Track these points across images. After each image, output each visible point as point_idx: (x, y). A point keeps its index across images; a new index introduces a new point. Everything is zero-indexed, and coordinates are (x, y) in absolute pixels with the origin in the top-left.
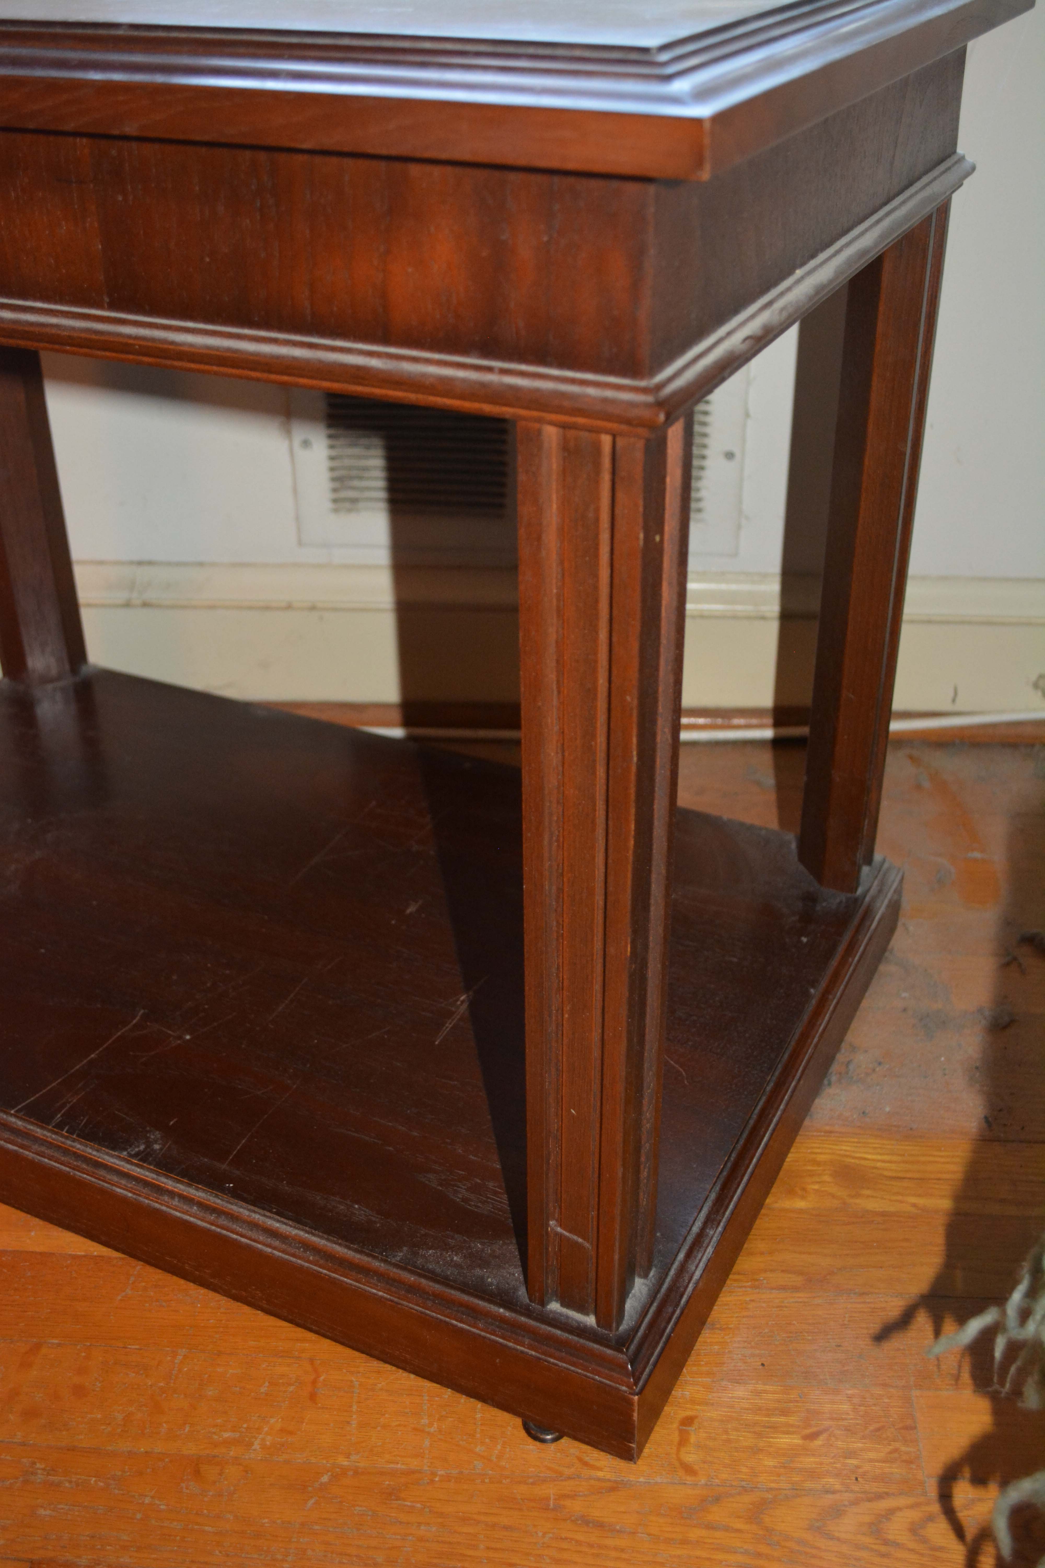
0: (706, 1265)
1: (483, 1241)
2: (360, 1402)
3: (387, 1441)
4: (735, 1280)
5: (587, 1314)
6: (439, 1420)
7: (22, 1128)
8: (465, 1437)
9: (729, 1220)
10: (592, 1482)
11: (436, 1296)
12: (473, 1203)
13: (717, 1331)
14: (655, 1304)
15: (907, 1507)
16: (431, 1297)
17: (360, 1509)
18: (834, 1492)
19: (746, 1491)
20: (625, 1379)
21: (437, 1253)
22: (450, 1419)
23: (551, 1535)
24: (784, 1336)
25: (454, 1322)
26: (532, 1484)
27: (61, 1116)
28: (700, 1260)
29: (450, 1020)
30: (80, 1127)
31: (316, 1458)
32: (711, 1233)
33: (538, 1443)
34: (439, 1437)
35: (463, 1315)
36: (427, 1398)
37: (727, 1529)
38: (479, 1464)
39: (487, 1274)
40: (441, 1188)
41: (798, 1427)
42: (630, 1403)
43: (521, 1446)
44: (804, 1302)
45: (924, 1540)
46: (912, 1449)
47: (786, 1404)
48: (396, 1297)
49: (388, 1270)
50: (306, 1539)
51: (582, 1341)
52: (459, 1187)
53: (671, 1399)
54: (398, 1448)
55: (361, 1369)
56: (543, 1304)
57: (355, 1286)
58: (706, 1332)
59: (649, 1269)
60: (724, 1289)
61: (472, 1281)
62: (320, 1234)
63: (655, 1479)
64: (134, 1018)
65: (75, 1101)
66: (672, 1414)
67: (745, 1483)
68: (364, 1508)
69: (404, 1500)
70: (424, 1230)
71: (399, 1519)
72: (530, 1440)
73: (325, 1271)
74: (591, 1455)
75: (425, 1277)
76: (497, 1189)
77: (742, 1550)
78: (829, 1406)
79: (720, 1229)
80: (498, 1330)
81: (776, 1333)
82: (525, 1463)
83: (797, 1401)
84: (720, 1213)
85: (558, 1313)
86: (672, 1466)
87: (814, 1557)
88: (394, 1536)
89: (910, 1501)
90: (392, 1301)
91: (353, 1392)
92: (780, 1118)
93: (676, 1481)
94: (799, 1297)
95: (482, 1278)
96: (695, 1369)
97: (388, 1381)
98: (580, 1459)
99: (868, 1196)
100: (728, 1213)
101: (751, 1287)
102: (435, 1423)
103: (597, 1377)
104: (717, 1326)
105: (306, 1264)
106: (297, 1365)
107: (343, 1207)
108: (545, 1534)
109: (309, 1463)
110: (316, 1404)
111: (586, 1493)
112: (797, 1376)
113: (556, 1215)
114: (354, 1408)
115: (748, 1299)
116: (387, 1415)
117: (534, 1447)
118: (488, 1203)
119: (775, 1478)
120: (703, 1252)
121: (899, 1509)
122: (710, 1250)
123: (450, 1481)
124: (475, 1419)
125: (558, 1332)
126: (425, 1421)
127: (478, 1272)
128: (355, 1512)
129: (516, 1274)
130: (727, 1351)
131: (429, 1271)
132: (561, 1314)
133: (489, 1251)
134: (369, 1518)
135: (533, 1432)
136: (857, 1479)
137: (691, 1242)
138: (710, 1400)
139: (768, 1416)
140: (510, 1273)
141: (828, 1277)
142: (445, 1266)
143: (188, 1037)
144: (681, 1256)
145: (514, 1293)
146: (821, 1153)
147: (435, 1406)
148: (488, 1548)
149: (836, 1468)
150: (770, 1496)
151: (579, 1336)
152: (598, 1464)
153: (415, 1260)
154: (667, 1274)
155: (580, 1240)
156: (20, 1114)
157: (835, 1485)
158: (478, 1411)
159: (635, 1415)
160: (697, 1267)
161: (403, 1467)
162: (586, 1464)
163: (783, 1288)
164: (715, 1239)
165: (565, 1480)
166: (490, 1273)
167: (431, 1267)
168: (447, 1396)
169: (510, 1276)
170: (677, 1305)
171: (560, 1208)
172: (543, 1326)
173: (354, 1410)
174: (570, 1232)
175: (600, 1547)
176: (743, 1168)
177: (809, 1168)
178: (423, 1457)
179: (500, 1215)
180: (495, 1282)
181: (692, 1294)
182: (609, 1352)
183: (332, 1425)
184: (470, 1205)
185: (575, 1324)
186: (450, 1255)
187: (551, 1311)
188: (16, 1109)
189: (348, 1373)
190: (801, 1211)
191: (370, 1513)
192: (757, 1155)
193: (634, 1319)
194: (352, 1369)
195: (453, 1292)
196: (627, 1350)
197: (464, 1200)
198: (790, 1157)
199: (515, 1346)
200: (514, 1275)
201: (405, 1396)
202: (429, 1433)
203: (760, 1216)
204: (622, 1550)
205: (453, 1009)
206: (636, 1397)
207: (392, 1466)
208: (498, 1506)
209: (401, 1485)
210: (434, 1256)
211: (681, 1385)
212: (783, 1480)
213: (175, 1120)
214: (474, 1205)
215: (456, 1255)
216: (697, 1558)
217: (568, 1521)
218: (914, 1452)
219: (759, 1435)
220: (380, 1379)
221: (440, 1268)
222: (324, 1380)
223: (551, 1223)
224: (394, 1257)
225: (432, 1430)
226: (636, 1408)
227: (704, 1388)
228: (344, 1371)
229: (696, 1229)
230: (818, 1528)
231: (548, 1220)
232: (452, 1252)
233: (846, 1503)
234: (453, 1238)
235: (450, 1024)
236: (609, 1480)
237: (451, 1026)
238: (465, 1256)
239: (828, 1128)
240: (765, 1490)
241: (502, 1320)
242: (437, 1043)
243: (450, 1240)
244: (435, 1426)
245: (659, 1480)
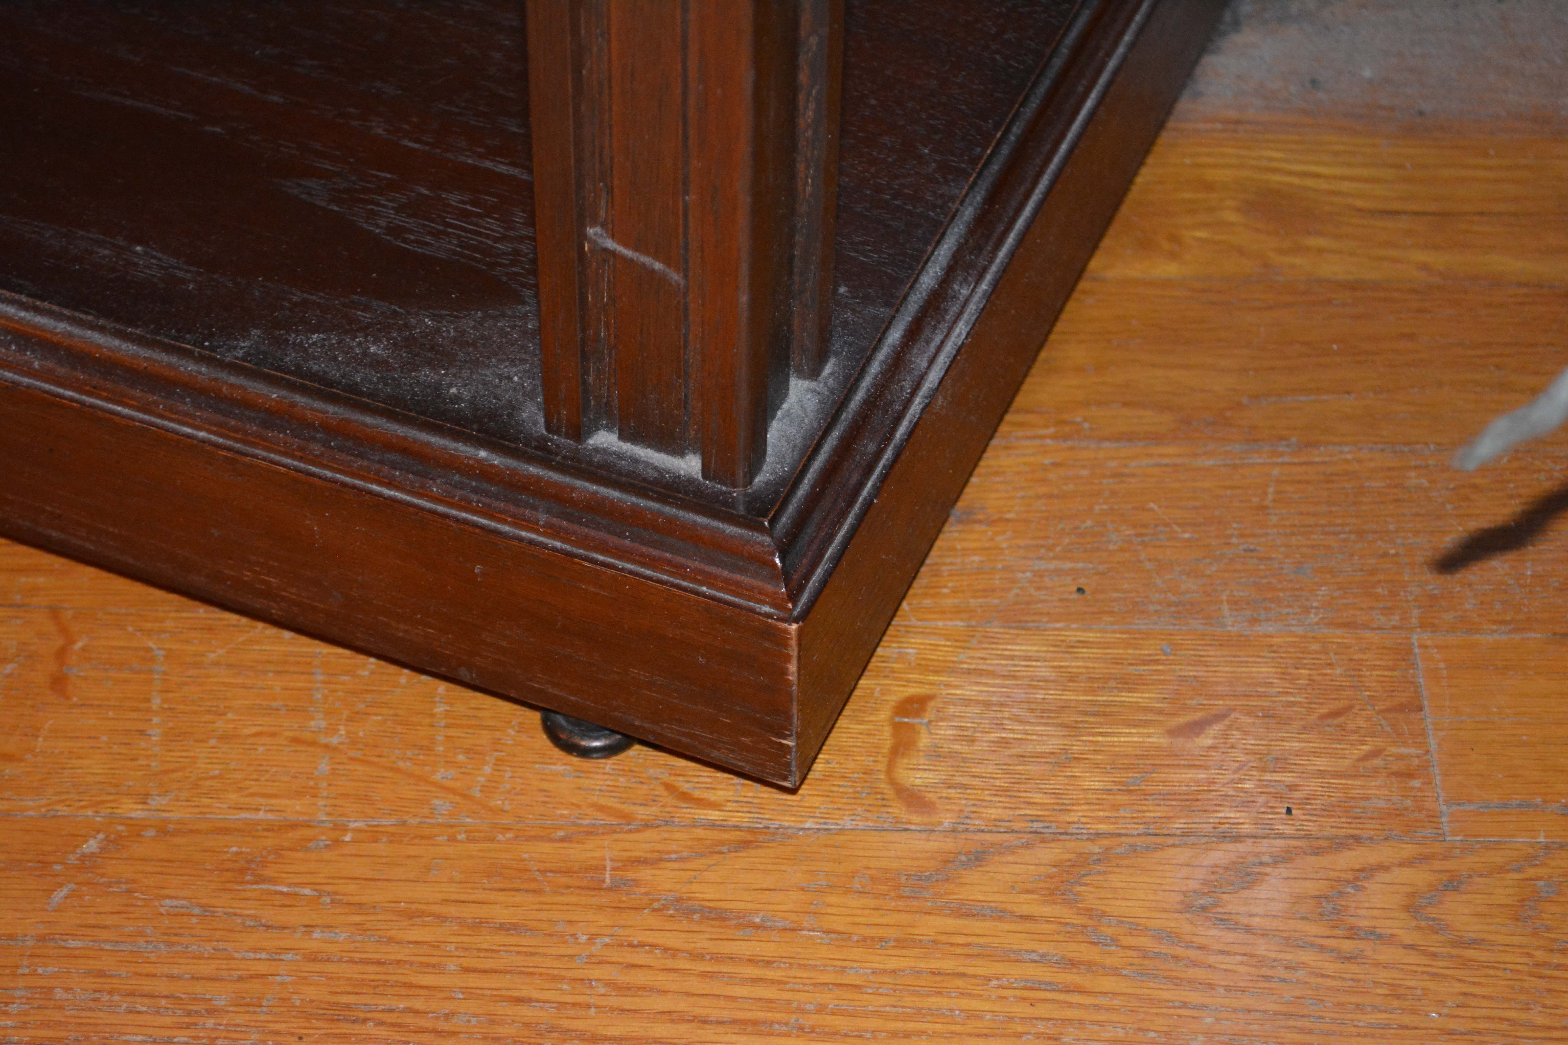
0: (954, 360)
1: (437, 312)
2: (166, 691)
3: (233, 765)
4: (1021, 425)
5: (680, 453)
6: (349, 720)
8: (409, 753)
9: (1005, 269)
10: (700, 833)
11: (331, 430)
12: (412, 237)
13: (977, 527)
14: (836, 434)
15: (1401, 865)
16: (319, 435)
17: (175, 903)
18: (1238, 838)
19: (1043, 841)
20: (770, 588)
21: (330, 339)
22: (375, 718)
23: (607, 940)
24: (1127, 533)
25: (375, 487)
26: (562, 840)
28: (939, 349)
31: (69, 806)
32: (965, 292)
33: (575, 760)
34: (352, 753)
35: (395, 469)
36: (321, 678)
37: (1000, 914)
38: (442, 805)
39: (448, 380)
40: (336, 208)
41: (1160, 712)
42: (781, 639)
43: (537, 766)
44: (1175, 465)
45: (1437, 927)
46: (1413, 751)
47: (1132, 667)
48: (236, 440)
49: (216, 380)
50: (49, 969)
51: (668, 510)
52: (378, 204)
53: (874, 663)
54: (257, 780)
55: (169, 624)
56: (579, 433)
57: (141, 421)
58: (953, 528)
59: (821, 358)
60: (994, 442)
61: (415, 394)
62: (55, 308)
63: (840, 822)
66: (877, 694)
67: (1041, 825)
68: (184, 902)
69: (273, 881)
70: (299, 294)
71: (263, 921)
72: (557, 753)
73: (69, 393)
74: (696, 780)
75: (303, 390)
76: (468, 207)
77: (1034, 956)
78: (1227, 669)
79: (984, 286)
80: (475, 498)
81: (1110, 527)
82: (547, 799)
83: (1157, 662)
84: (985, 252)
85: (612, 453)
86: (879, 796)
87: (1195, 964)
88: (252, 955)
89: (1408, 850)
90: (229, 449)
91: (151, 672)
92: (1124, 59)
93: (886, 826)
94: (1161, 456)
95: (437, 386)
96: (927, 602)
97: (232, 646)
98: (670, 788)
99: (1320, 251)
100: (1002, 254)
101: (1054, 437)
102: (341, 728)
103: (704, 588)
104: (980, 517)
105: (26, 380)
106: (19, 622)
107: (106, 252)
108: (592, 938)
109: (54, 817)
110: (68, 698)
111: (685, 854)
112: (1156, 611)
113: (602, 213)
114: (156, 702)
115: (1047, 461)
116: (230, 716)
117: (568, 768)
118: (448, 234)
119: (1107, 814)
120: (945, 331)
121: (1383, 868)
122: (961, 329)
123: (376, 841)
124: (432, 715)
125: (615, 494)
126: (319, 722)
127: (427, 374)
128: (162, 910)
129: (516, 379)
130: (1000, 566)
131: (313, 376)
132: (620, 456)
133: (452, 333)
134: (194, 920)
135: (563, 736)
136: (1289, 811)
137: (916, 306)
138: (962, 663)
139: (1092, 691)
140: (501, 377)
141: (1228, 414)
142: (348, 365)
144: (895, 335)
145: (510, 415)
146: (1215, 166)
147: (340, 693)
148: (466, 970)
149: (1245, 791)
150: (1096, 850)
151: (662, 499)
152: (712, 796)
153: (279, 354)
154: (862, 372)
155: (658, 266)
157: (1242, 824)
158: (437, 699)
159: (793, 667)
160: (932, 362)
161: (270, 816)
162: (685, 797)
163: (1129, 437)
164: (972, 307)
165: (638, 831)
166: (454, 375)
167: (316, 367)
168: (366, 673)
169: (500, 381)
170: (888, 440)
171: (610, 191)
172: (578, 483)
173: (154, 707)
174: (636, 249)
175: (717, 958)
176: (1038, 161)
177: (1188, 195)
178: (314, 796)
179: (475, 259)
180: (466, 394)
181: (919, 418)
182: (730, 529)
183: (104, 738)
184: (404, 241)
185: (652, 474)
186: (360, 344)
187: (597, 450)
189: (139, 634)
190: (1167, 283)
191: (197, 911)
192: (1071, 136)
193: (788, 461)
194: (149, 625)
195: (369, 420)
196: (772, 522)
197: (391, 230)
198: (1145, 176)
199: (517, 532)
200: (510, 378)
201: (271, 675)
202: (326, 746)
203: (1075, 295)
204: (768, 964)
206: (794, 626)
207: (244, 815)
208: (487, 886)
209: (264, 853)
210: (323, 346)
211: (896, 636)
212: (1125, 817)
214: (417, 242)
215: (374, 343)
216: (934, 973)
217: (646, 911)
218: (1418, 757)
219: (1073, 729)
220: (213, 642)
221: (339, 370)
222: (84, 649)
223: (590, 231)
224: (229, 350)
225: (334, 740)
226: (794, 651)
227: (948, 640)
228: (130, 629)
229: (928, 280)
230: (1204, 908)
231: (582, 226)
232: (366, 336)
233: (1266, 859)
234: (366, 308)
236: (737, 828)
238: (395, 344)
239: (1232, 114)
240: (1085, 837)
241: (486, 473)
243: (359, 313)
244: (343, 732)
245: (848, 824)
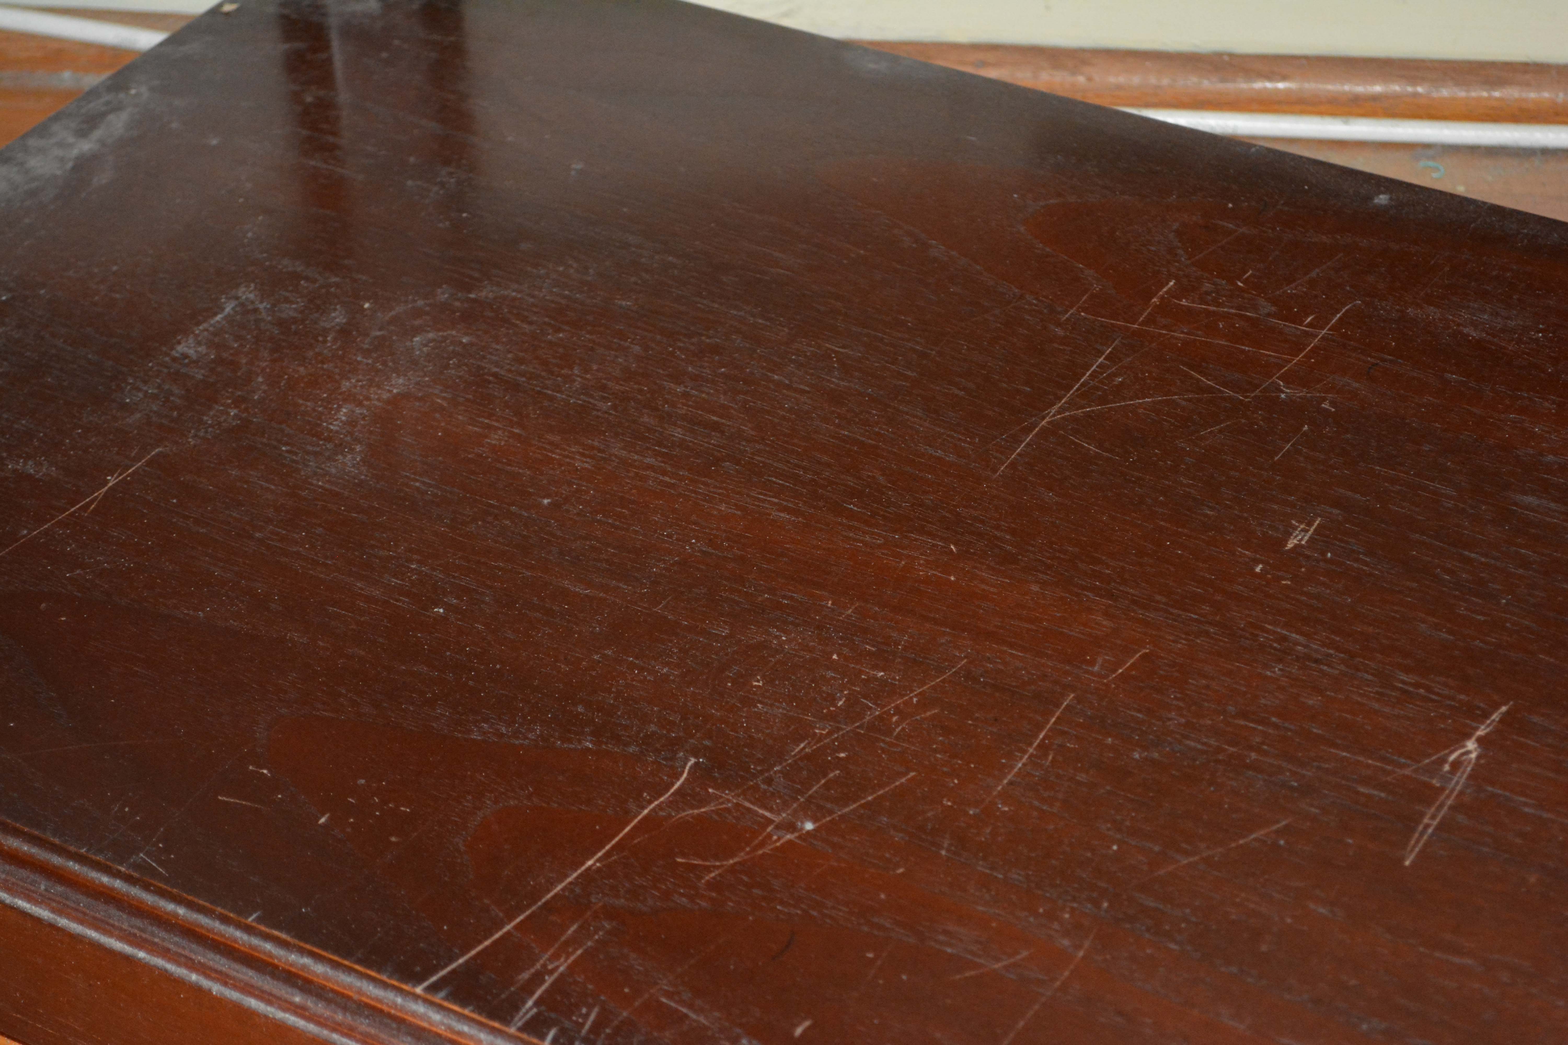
7: (441, 1030)
27: (537, 1004)
29: (1433, 809)
30: (584, 1032)
64: (677, 776)
65: (562, 969)
143: (809, 826)
156: (438, 998)
188: (426, 984)
205: (1436, 783)
213: (807, 1023)
235: (1433, 817)
237: (1435, 823)
242: (1407, 863)
